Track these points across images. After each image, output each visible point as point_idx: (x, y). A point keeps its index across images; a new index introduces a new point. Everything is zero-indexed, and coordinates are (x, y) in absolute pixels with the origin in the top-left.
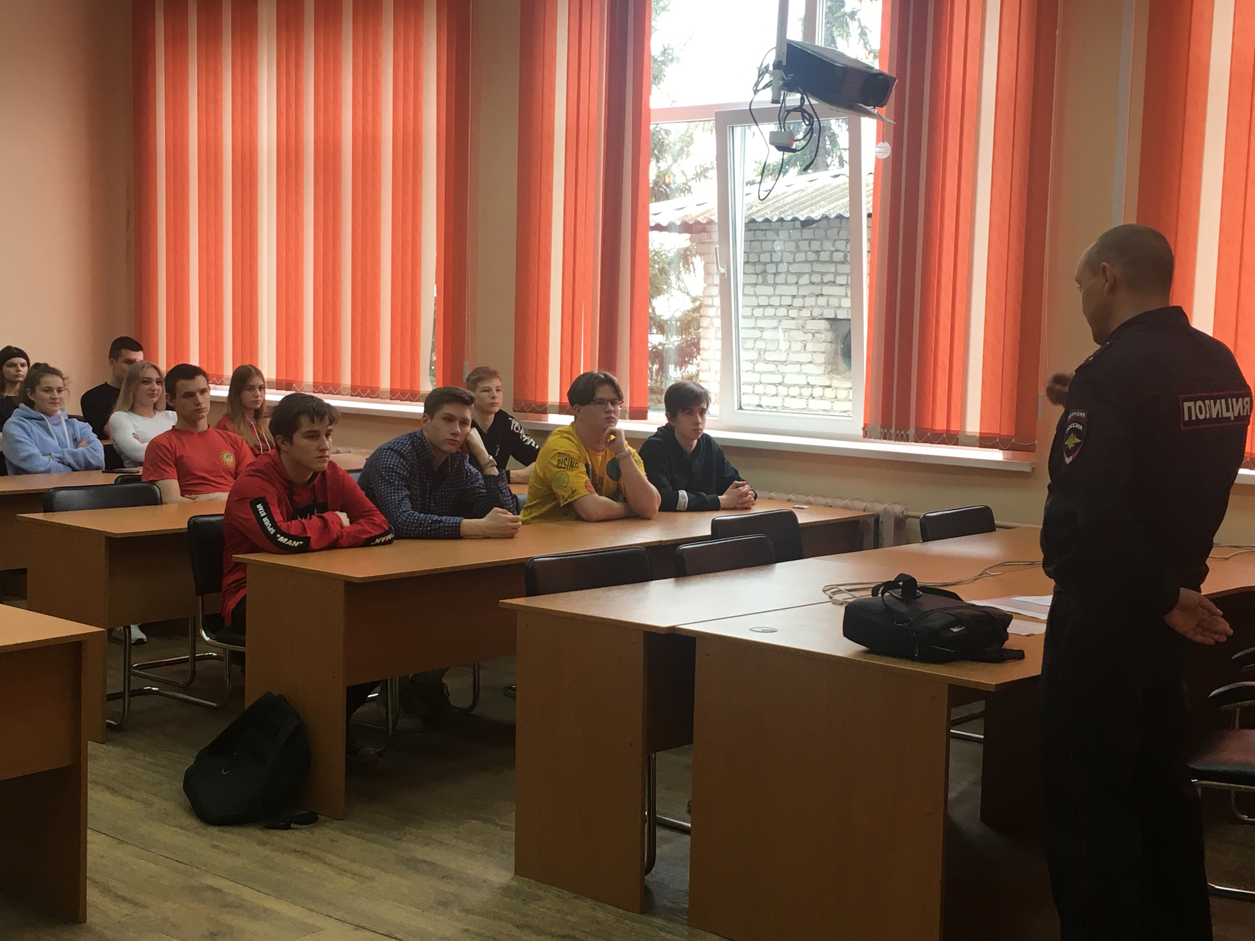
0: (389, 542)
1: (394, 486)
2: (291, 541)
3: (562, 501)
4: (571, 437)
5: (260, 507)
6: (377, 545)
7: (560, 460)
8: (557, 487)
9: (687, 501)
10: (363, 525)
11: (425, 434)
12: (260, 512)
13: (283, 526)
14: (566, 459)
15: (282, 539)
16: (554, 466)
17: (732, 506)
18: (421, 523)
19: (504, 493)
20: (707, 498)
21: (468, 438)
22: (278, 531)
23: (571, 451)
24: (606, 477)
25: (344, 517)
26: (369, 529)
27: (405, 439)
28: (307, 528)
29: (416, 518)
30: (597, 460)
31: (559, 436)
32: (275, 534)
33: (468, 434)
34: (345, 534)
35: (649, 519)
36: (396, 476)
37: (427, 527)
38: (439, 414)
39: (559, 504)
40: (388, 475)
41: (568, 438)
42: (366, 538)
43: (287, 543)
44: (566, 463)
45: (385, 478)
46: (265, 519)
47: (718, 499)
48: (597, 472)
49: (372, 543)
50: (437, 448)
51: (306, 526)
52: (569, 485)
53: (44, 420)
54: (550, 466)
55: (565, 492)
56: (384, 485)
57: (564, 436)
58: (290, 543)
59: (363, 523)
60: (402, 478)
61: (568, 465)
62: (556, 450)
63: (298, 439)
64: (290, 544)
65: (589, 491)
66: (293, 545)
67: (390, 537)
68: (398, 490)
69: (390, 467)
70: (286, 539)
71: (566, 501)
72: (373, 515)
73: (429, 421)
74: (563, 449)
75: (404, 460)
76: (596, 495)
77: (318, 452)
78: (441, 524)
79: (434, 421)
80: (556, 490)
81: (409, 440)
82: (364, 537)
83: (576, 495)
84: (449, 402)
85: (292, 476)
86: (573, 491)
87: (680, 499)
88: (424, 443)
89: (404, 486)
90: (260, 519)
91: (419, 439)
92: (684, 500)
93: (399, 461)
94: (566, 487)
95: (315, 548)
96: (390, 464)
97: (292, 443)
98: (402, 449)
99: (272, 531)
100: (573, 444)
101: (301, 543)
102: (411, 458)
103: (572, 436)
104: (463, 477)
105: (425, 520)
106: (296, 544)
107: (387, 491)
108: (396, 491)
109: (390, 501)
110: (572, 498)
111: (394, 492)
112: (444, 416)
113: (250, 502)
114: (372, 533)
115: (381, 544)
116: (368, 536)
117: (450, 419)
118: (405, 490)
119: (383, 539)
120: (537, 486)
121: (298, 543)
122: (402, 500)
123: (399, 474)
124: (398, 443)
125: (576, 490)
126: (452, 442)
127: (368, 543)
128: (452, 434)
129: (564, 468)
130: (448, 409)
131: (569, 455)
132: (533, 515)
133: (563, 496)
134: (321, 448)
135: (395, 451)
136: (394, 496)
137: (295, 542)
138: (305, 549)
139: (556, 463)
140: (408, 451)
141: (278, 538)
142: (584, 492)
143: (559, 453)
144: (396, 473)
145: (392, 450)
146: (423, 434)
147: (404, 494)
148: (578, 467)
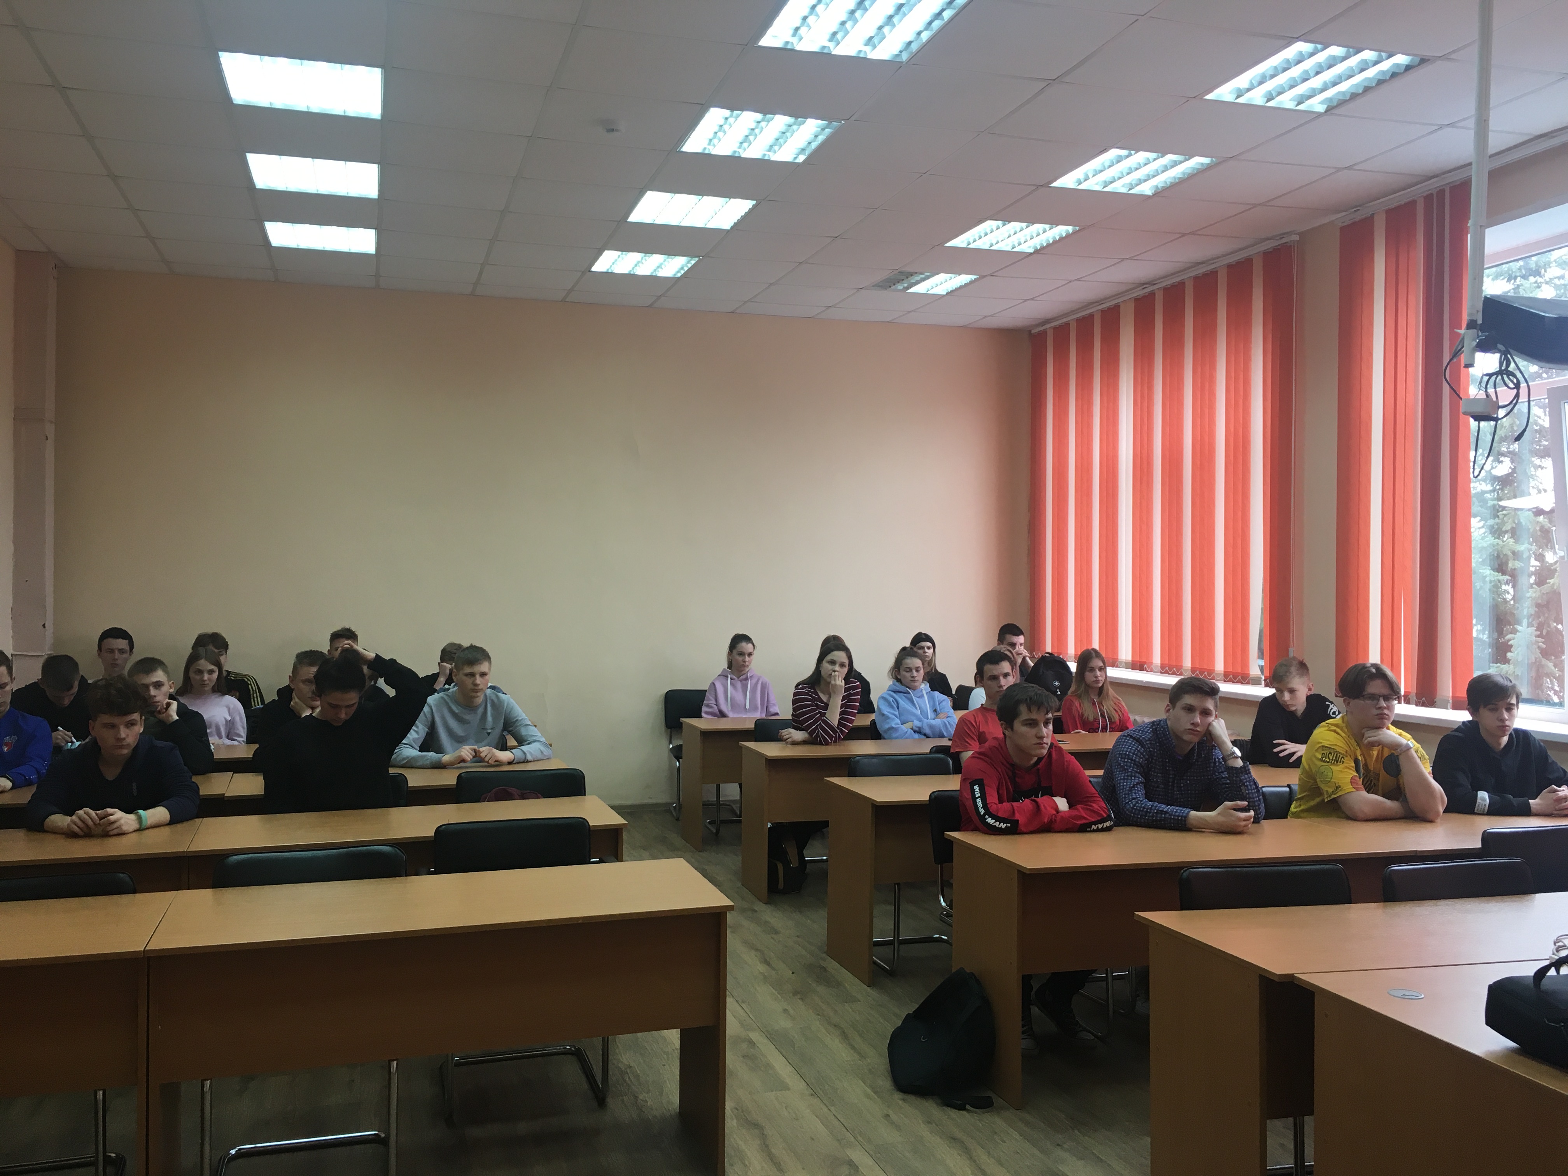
0: (1108, 829)
1: (1127, 773)
2: (998, 823)
3: (1326, 796)
4: (1338, 730)
5: (976, 788)
6: (1094, 831)
7: (1324, 754)
8: (1321, 781)
9: (1487, 805)
10: (1081, 810)
11: (1169, 722)
12: (976, 793)
13: (993, 808)
14: (1330, 753)
15: (990, 820)
16: (1318, 759)
17: (1549, 811)
18: (1147, 811)
19: (1247, 786)
20: (1515, 803)
21: (1210, 728)
22: (988, 812)
23: (1336, 745)
24: (1383, 773)
25: (1062, 804)
26: (1085, 816)
27: (1147, 727)
28: (1016, 812)
29: (1143, 805)
30: (1371, 756)
31: (1327, 728)
32: (985, 814)
33: (1210, 724)
34: (1058, 819)
35: (1431, 821)
36: (1131, 763)
37: (1153, 816)
38: (1180, 704)
39: (1323, 800)
40: (1124, 761)
41: (1335, 731)
42: (1081, 824)
43: (994, 825)
44: (1331, 758)
45: (1120, 764)
46: (979, 800)
47: (1529, 804)
48: (1371, 768)
49: (1088, 829)
50: (1179, 738)
51: (1015, 808)
52: (1332, 780)
53: (909, 693)
54: (1314, 759)
55: (1329, 787)
56: (1119, 772)
57: (1331, 729)
58: (997, 824)
59: (1080, 809)
60: (1137, 765)
61: (1332, 759)
62: (1321, 743)
63: (1017, 725)
64: (997, 826)
65: (1354, 788)
66: (1000, 827)
67: (1108, 824)
68: (1131, 777)
69: (1126, 754)
70: (994, 821)
71: (1330, 796)
72: (1094, 802)
73: (1171, 710)
74: (1329, 743)
75: (1142, 747)
76: (1364, 793)
77: (1036, 739)
78: (1167, 815)
79: (1175, 709)
80: (1322, 786)
81: (1150, 728)
82: (1079, 822)
83: (1341, 790)
84: (1187, 692)
85: (1016, 760)
86: (1337, 787)
87: (1479, 800)
88: (1166, 732)
89: (1138, 773)
90: (974, 799)
91: (1162, 727)
92: (1484, 803)
93: (1136, 749)
94: (1330, 781)
95: (1023, 829)
96: (1127, 751)
97: (1012, 729)
98: (1141, 736)
99: (982, 811)
100: (1341, 738)
101: (1008, 825)
102: (1149, 745)
103: (1342, 730)
104: (1210, 767)
105: (1151, 809)
106: (1003, 826)
107: (1120, 777)
108: (1130, 778)
109: (1122, 787)
110: (1335, 794)
111: (1127, 779)
112: (1184, 706)
113: (970, 783)
114: (1087, 819)
115: (1098, 830)
116: (1084, 821)
117: (1190, 709)
118: (1139, 778)
119: (1100, 826)
120: (1305, 779)
121: (1005, 825)
122: (1134, 787)
123: (1135, 761)
124: (1139, 730)
125: (1340, 787)
126: (1192, 731)
127: (1083, 829)
128: (1192, 724)
129: (1328, 762)
130: (1189, 699)
131: (1334, 749)
132: (1302, 808)
133: (1327, 792)
134: (1038, 735)
135: (1134, 738)
136: (1126, 783)
137: (1002, 824)
138: (1014, 830)
139: (1320, 757)
140: (1147, 739)
141: (986, 819)
142: (1349, 788)
143: (1323, 746)
144: (1132, 760)
145: (1131, 737)
146: (1166, 723)
147: (1137, 781)
148: (1343, 762)
